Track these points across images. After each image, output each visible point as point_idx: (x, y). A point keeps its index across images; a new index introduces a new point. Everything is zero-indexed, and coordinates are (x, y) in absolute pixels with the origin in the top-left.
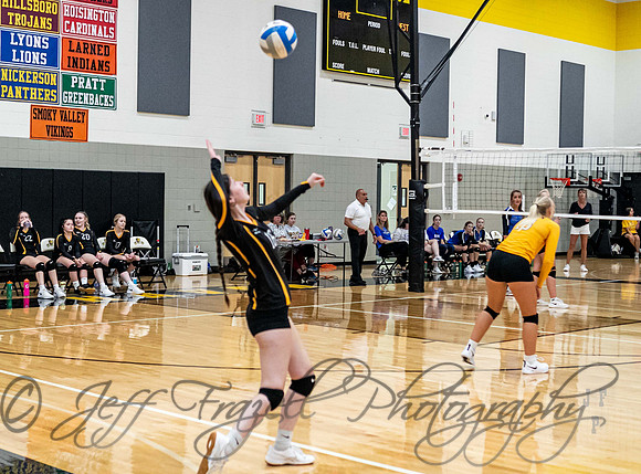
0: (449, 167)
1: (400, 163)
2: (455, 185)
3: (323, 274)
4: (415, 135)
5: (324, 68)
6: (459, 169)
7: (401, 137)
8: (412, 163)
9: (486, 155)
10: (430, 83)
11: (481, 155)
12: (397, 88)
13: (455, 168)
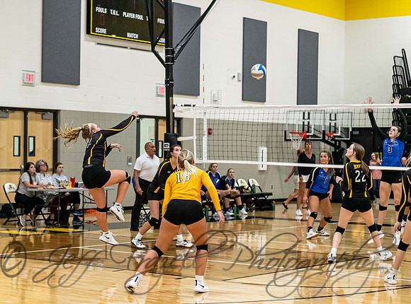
0: (200, 122)
1: (157, 118)
2: (205, 138)
3: (87, 218)
4: (169, 93)
5: (88, 32)
6: (208, 124)
7: (158, 95)
8: (167, 119)
9: (232, 111)
10: (183, 47)
11: (227, 111)
12: (153, 51)
13: (205, 123)
